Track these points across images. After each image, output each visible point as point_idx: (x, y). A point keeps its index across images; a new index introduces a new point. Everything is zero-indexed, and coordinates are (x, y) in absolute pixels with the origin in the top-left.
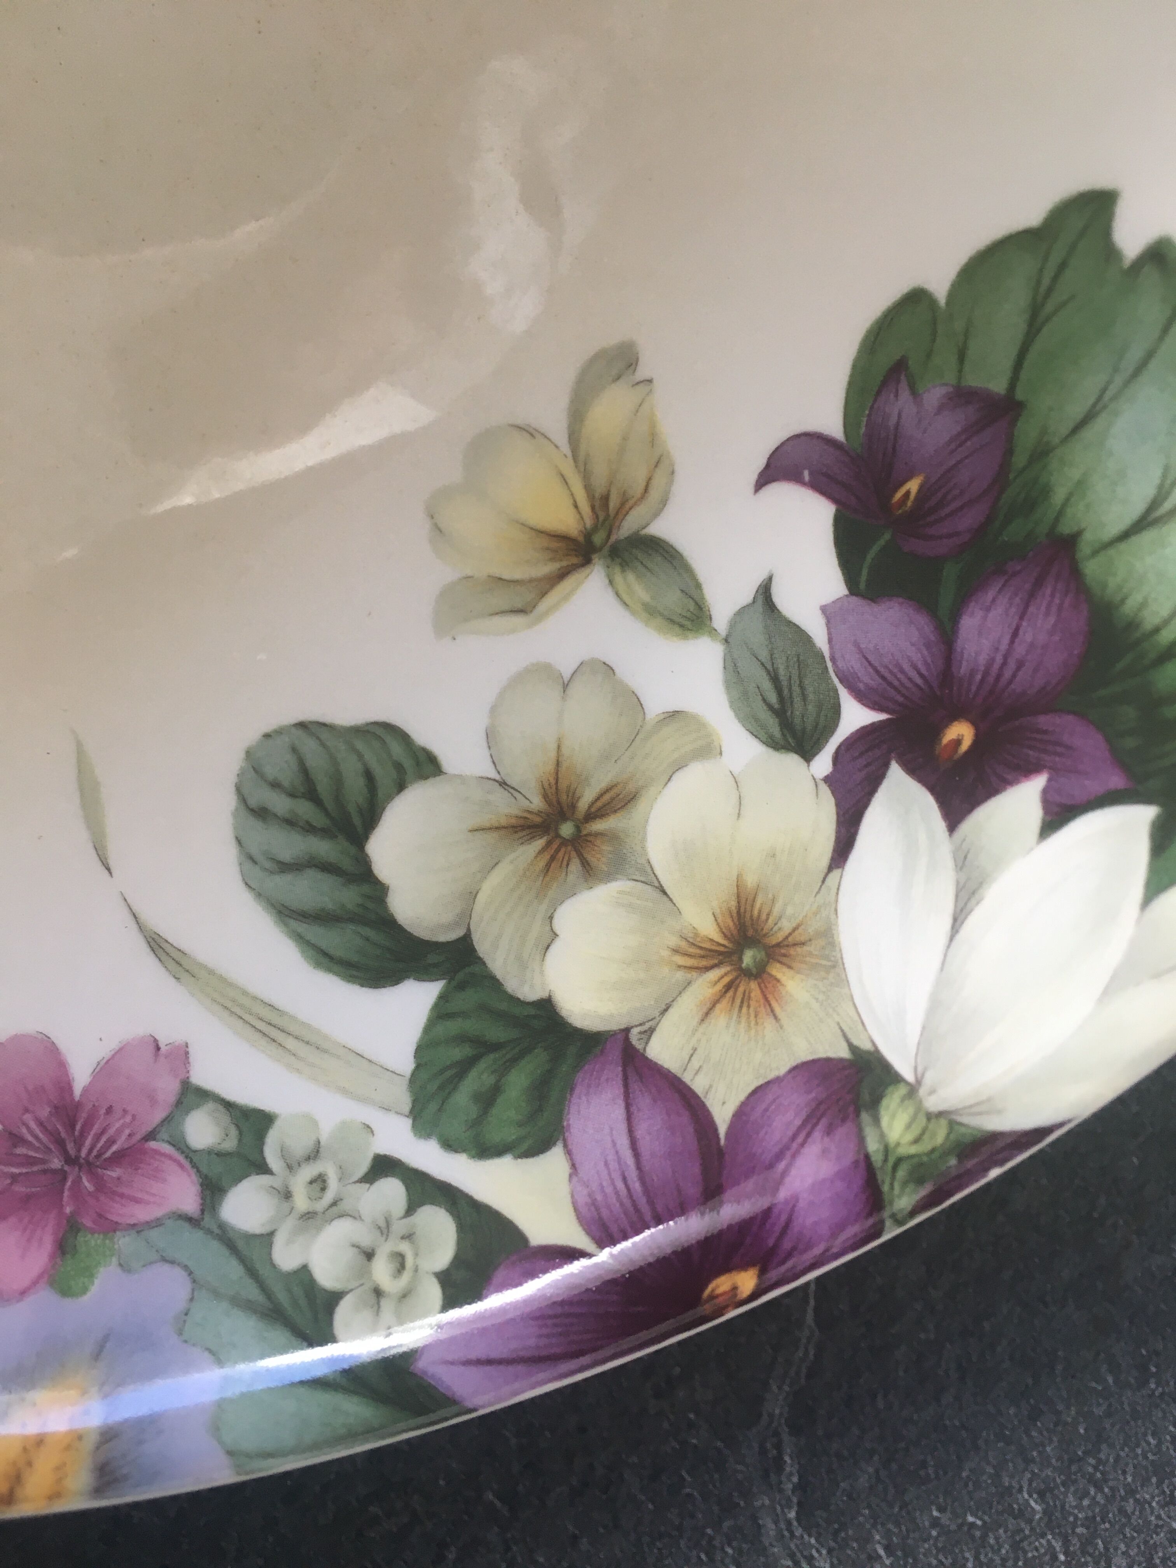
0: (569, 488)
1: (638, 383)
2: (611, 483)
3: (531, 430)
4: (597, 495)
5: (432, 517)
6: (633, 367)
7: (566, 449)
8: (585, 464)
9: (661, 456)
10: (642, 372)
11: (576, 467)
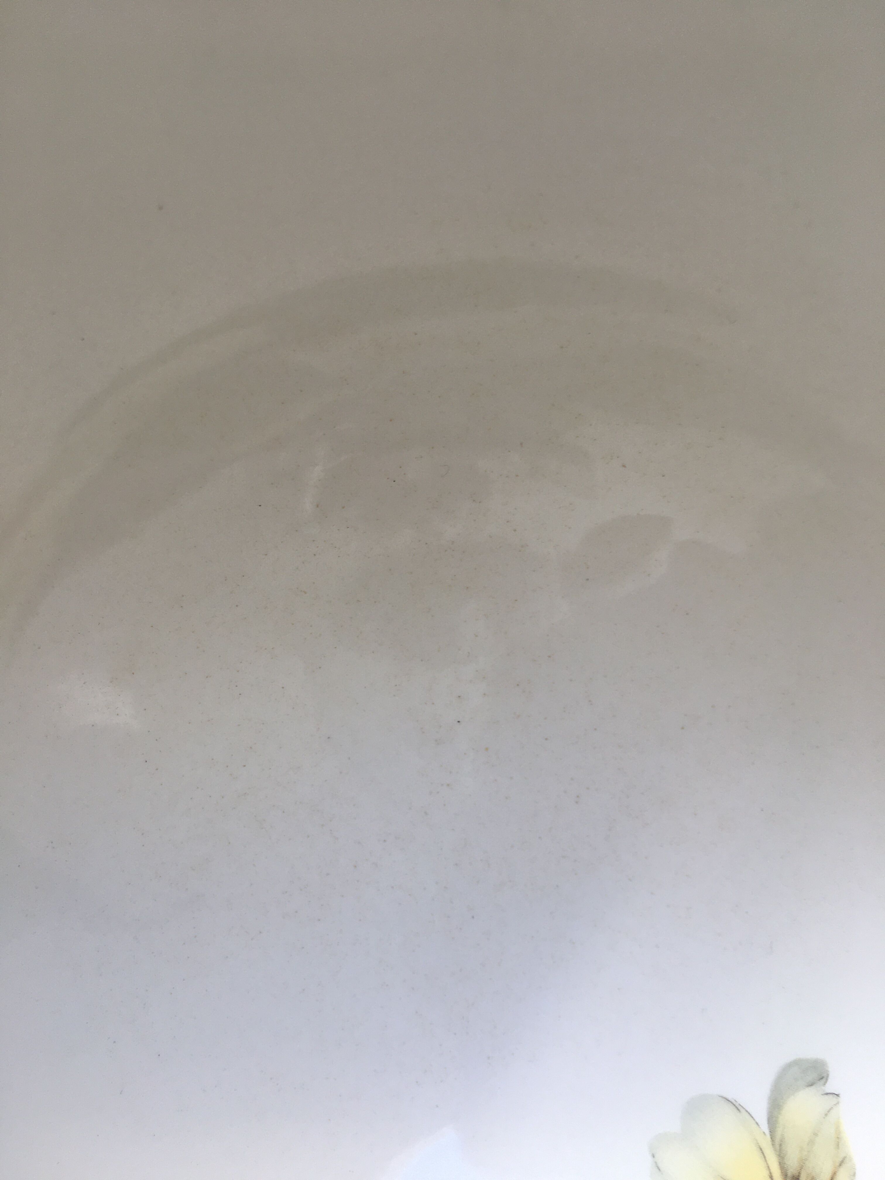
0: (766, 1160)
1: (827, 1094)
2: (801, 1168)
3: (737, 1105)
4: (789, 1174)
5: (654, 1156)
6: (824, 1080)
7: (765, 1127)
8: (780, 1145)
9: (844, 1158)
10: (830, 1087)
11: (773, 1145)
